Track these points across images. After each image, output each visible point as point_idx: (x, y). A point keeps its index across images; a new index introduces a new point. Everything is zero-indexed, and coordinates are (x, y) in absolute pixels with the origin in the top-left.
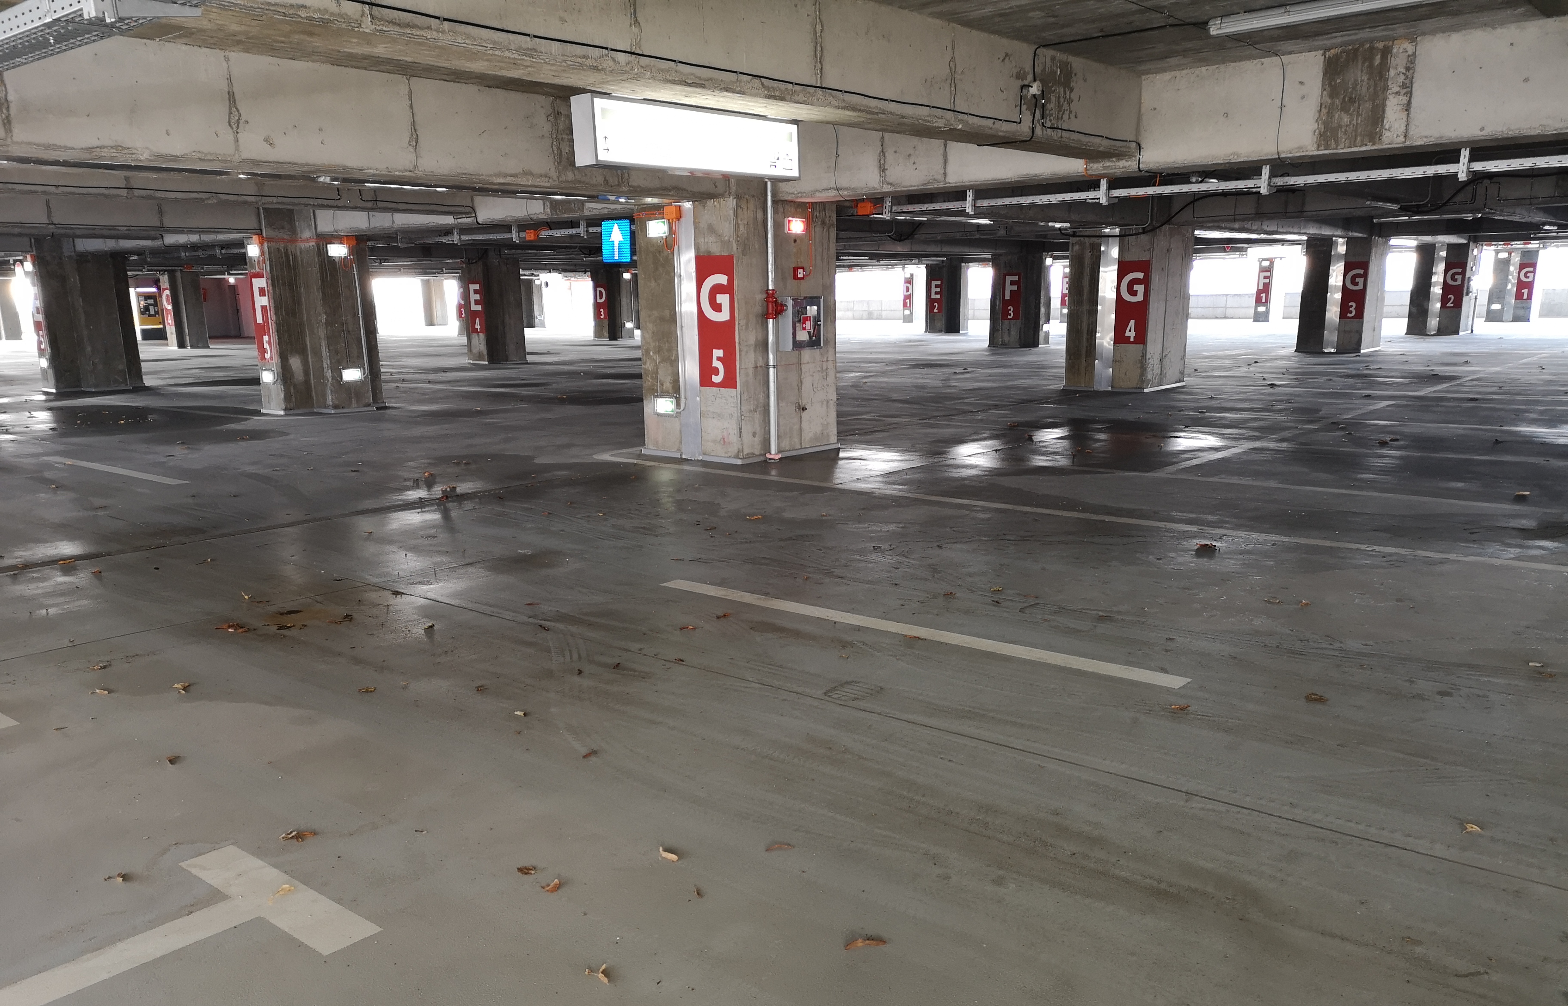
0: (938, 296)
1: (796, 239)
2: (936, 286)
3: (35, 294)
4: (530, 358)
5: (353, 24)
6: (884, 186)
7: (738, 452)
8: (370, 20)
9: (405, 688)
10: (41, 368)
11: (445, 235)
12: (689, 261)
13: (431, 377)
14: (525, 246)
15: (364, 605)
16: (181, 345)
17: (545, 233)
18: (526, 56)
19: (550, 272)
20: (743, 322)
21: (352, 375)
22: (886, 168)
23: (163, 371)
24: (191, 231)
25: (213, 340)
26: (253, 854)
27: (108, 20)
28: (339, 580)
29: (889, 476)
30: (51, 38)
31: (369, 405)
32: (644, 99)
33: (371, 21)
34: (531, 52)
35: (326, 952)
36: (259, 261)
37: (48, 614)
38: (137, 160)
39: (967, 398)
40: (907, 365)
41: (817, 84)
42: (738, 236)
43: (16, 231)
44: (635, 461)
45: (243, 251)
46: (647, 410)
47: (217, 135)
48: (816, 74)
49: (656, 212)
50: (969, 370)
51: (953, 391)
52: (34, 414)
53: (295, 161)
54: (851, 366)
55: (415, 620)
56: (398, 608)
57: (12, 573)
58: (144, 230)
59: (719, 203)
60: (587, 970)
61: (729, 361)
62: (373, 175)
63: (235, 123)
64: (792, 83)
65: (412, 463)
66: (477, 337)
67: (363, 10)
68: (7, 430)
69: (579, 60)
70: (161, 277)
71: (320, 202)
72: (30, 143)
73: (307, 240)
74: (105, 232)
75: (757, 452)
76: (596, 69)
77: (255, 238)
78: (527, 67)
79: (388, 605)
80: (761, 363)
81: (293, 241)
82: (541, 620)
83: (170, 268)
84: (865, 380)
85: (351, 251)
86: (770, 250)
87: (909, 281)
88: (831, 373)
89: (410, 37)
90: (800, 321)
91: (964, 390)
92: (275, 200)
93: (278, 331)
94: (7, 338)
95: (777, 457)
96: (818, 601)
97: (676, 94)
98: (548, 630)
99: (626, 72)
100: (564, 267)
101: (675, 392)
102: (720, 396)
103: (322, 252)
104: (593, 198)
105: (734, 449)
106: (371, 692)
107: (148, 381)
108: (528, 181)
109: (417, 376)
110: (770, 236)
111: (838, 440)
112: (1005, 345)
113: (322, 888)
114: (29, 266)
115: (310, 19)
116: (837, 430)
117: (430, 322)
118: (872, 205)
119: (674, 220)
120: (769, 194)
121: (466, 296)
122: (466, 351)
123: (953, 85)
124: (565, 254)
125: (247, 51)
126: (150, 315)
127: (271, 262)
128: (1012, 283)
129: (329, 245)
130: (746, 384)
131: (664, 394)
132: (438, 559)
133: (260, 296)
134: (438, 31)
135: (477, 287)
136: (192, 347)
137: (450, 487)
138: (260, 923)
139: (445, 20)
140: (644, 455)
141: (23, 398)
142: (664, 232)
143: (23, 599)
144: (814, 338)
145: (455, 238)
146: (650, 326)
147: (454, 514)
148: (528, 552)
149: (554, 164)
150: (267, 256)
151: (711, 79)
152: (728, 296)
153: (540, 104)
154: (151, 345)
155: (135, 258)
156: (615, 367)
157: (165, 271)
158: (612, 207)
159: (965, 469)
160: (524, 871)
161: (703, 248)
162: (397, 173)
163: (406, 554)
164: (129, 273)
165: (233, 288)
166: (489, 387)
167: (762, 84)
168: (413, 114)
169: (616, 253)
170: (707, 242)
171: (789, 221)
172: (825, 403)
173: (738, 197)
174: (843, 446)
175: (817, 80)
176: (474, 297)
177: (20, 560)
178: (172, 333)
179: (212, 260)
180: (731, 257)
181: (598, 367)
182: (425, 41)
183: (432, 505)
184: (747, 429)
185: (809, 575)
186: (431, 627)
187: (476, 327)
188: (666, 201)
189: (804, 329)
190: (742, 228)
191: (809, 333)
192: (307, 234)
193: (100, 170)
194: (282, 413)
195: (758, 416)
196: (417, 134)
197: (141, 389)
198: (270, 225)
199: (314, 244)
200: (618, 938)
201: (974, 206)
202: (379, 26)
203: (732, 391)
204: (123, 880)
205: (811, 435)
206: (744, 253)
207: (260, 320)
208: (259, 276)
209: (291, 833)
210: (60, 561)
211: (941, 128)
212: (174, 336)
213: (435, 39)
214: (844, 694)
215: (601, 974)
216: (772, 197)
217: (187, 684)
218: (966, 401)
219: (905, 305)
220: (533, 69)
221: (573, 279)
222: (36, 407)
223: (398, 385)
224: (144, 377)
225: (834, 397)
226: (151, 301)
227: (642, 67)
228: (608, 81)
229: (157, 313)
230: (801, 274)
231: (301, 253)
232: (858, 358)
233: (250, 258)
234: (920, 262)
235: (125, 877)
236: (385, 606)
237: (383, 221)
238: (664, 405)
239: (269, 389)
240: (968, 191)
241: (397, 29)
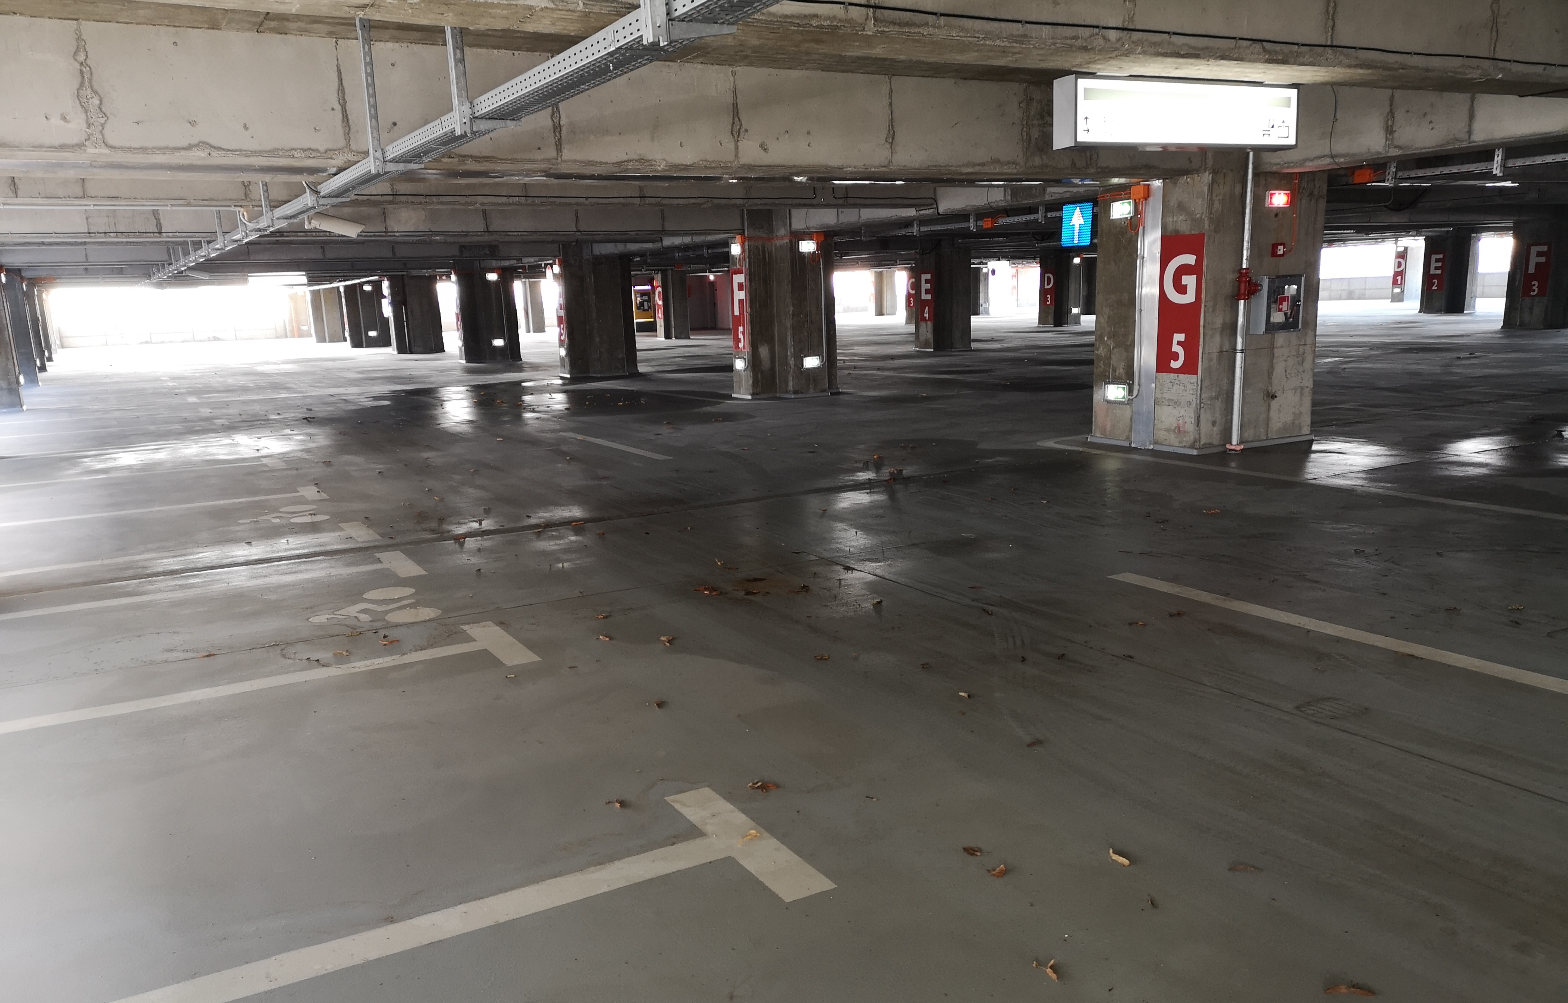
0: (1439, 272)
1: (1278, 212)
2: (1437, 261)
3: (560, 293)
4: (974, 345)
5: (857, 28)
6: (1391, 150)
7: (1194, 442)
8: (873, 22)
9: (856, 659)
10: (560, 356)
11: (905, 228)
12: (1154, 241)
13: (880, 364)
14: (981, 234)
15: (819, 578)
16: (668, 336)
17: (1003, 221)
18: (1017, 43)
19: (999, 260)
20: (1210, 304)
21: (811, 362)
22: (1394, 129)
23: (653, 360)
24: (686, 233)
25: (695, 332)
26: (724, 798)
27: (662, 44)
28: (798, 553)
29: (1373, 473)
30: (611, 65)
31: (825, 391)
32: (1131, 76)
33: (874, 24)
34: (1023, 38)
35: (788, 900)
36: (740, 258)
37: (563, 566)
38: (655, 171)
39: (1474, 386)
40: (1395, 349)
41: (1327, 41)
42: (1211, 213)
43: (550, 238)
44: (1081, 449)
45: (726, 250)
46: (1097, 397)
47: (721, 144)
48: (1326, 33)
49: (1120, 193)
50: (1477, 354)
51: (1455, 378)
52: (554, 395)
53: (784, 164)
54: (1327, 350)
55: (864, 595)
56: (849, 582)
57: (537, 531)
58: (649, 234)
59: (1193, 179)
60: (1035, 962)
61: (1190, 346)
62: (851, 173)
63: (737, 132)
64: (1297, 44)
65: (862, 446)
66: (925, 325)
67: (868, 14)
68: (533, 409)
69: (1069, 42)
70: (655, 276)
71: (798, 201)
72: (575, 161)
73: (782, 238)
74: (618, 237)
75: (1216, 442)
76: (1085, 49)
77: (738, 237)
78: (1015, 53)
79: (840, 579)
80: (1226, 347)
81: (770, 239)
82: (984, 604)
83: (664, 268)
84: (1344, 366)
85: (819, 247)
86: (1247, 226)
87: (1402, 255)
88: (1309, 358)
89: (908, 36)
90: (1275, 302)
91: (1471, 377)
92: (759, 202)
93: (752, 322)
94: (534, 331)
95: (1238, 448)
96: (1290, 606)
97: (1166, 67)
98: (991, 615)
99: (1116, 49)
100: (1012, 254)
101: (1127, 378)
102: (1178, 383)
103: (795, 247)
104: (1058, 182)
105: (1189, 438)
106: (825, 659)
107: (642, 368)
108: (996, 169)
109: (867, 363)
110: (1248, 211)
111: (1311, 431)
112: (1523, 326)
113: (784, 838)
114: (557, 269)
115: (821, 27)
116: (1312, 420)
117: (880, 312)
118: (1373, 171)
119: (1141, 200)
120: (1251, 166)
121: (915, 286)
122: (912, 339)
123: (1495, 29)
124: (1018, 240)
125: (751, 64)
126: (644, 310)
127: (750, 258)
128: (1539, 254)
129: (800, 242)
130: (1208, 371)
131: (1116, 381)
132: (885, 538)
133: (739, 290)
134: (934, 27)
135: (928, 276)
136: (676, 338)
137: (897, 470)
138: (730, 862)
139: (942, 15)
140: (1090, 443)
141: (545, 382)
142: (1128, 212)
143: (544, 553)
144: (1291, 319)
145: (915, 230)
146: (1107, 310)
147: (900, 495)
148: (971, 536)
149: (1023, 150)
150: (747, 254)
151: (1207, 48)
152: (1195, 277)
153: (1013, 90)
154: (647, 336)
155: (638, 259)
156: (1060, 353)
157: (658, 270)
158: (1075, 190)
159: (1472, 468)
160: (970, 851)
161: (1170, 228)
162: (873, 169)
163: (856, 532)
164: (632, 273)
165: (712, 284)
166: (934, 374)
167: (1264, 48)
168: (892, 112)
169: (1076, 237)
170: (1176, 221)
171: (1272, 194)
172: (1299, 390)
173: (1215, 172)
174: (1316, 438)
175: (1327, 37)
176: (925, 286)
177: (542, 520)
178: (661, 326)
179: (700, 259)
180: (1201, 237)
181: (1043, 353)
182: (921, 38)
183: (879, 486)
184: (1205, 417)
185: (1276, 577)
186: (880, 603)
187: (925, 315)
188: (1134, 180)
189: (1280, 310)
190: (1217, 205)
191: (1286, 314)
192: (782, 232)
193: (625, 182)
194: (749, 397)
195: (1220, 404)
196: (894, 131)
197: (636, 375)
198: (752, 225)
199: (788, 241)
200: (1066, 936)
201: (1504, 166)
202: (881, 27)
203: (1193, 378)
204: (620, 806)
205: (1280, 425)
206: (1216, 231)
207: (737, 313)
208: (739, 272)
209: (757, 783)
210: (573, 522)
211: (1476, 79)
212: (663, 328)
213: (930, 35)
214: (1320, 710)
215: (1049, 969)
216: (1254, 169)
217: (671, 638)
218: (1474, 389)
219: (1395, 282)
220: (1020, 56)
221: (1020, 266)
222: (554, 389)
223: (850, 372)
224: (638, 364)
225: (1310, 384)
226: (646, 298)
227: (1133, 42)
228: (1096, 61)
229: (650, 308)
230: (1281, 250)
231: (776, 249)
232: (1336, 342)
233: (733, 256)
234: (1419, 234)
235: (623, 804)
236: (837, 580)
237: (850, 216)
238: (1115, 392)
239: (740, 375)
240: (1497, 150)
241: (897, 28)
